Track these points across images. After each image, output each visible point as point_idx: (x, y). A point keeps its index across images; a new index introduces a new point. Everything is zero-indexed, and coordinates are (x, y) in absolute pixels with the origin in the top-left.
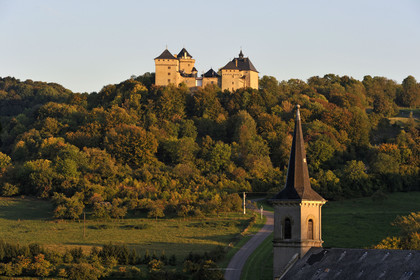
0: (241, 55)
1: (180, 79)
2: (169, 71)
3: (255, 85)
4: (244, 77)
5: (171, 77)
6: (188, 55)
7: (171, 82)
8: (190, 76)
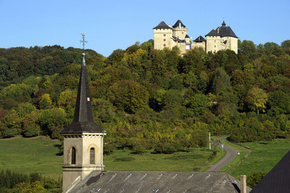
0: (224, 24)
1: (174, 44)
2: (165, 38)
3: (235, 48)
4: (225, 42)
5: (166, 43)
6: (182, 25)
7: (166, 46)
8: (183, 41)
